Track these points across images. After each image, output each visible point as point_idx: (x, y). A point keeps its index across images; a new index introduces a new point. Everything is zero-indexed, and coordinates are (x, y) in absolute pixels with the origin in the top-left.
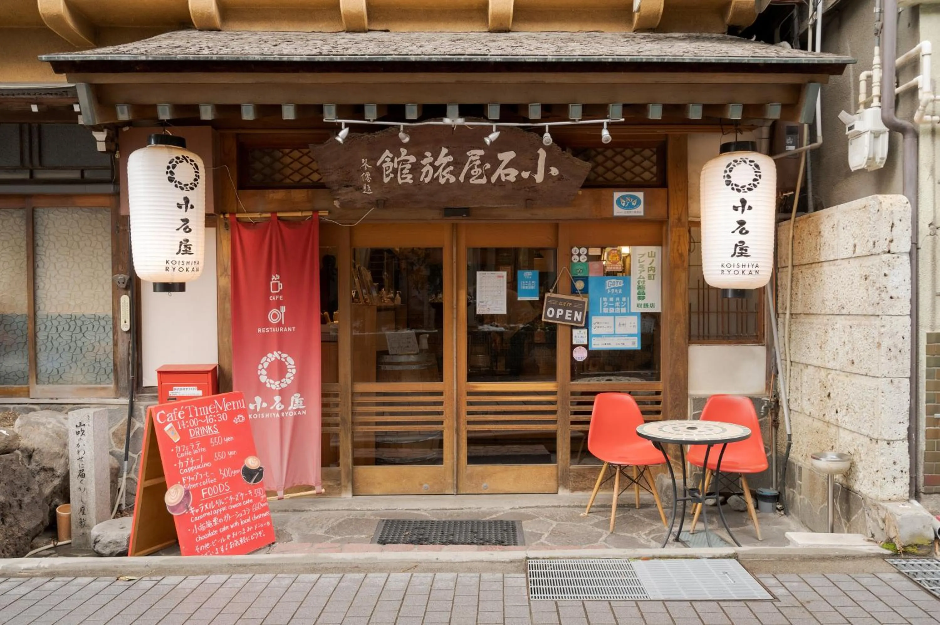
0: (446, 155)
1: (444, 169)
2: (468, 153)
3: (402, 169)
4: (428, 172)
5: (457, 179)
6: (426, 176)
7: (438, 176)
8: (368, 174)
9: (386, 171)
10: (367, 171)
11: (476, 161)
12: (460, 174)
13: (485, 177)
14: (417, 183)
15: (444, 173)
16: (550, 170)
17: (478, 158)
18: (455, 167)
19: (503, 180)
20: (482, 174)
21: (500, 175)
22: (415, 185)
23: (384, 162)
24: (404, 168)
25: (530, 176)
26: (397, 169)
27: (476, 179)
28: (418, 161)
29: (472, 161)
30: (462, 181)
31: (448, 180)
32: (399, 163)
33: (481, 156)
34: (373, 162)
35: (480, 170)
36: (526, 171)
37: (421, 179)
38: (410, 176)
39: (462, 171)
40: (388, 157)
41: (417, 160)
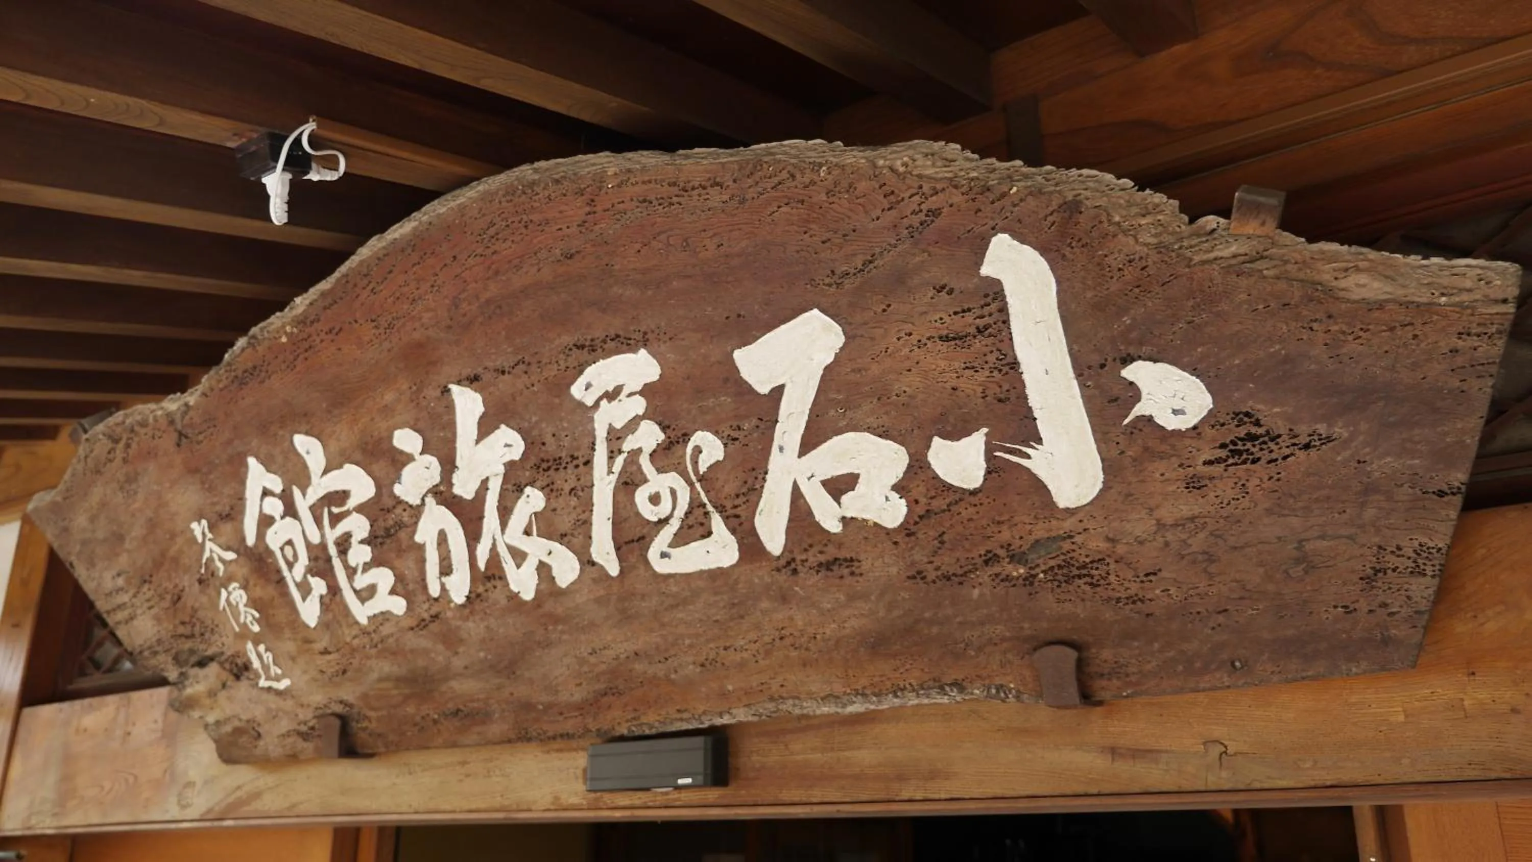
0: (485, 428)
1: (505, 512)
2: (577, 390)
3: (344, 544)
4: (442, 539)
5: (587, 562)
6: (446, 569)
7: (494, 558)
8: (237, 595)
9: (290, 565)
10: (229, 579)
11: (632, 425)
12: (585, 523)
13: (717, 522)
14: (424, 611)
15: (514, 534)
16: (1133, 393)
17: (639, 405)
18: (549, 489)
19: (834, 527)
20: (695, 505)
21: (797, 494)
22: (422, 625)
23: (266, 521)
24: (347, 537)
25: (994, 467)
26: (323, 546)
27: (680, 540)
28: (384, 486)
29: (616, 437)
30: (613, 569)
31: (543, 569)
32: (316, 510)
33: (647, 391)
34: (227, 528)
35: (673, 479)
36: (955, 433)
37: (434, 590)
38: (384, 578)
39: (588, 506)
40: (266, 493)
41: (378, 486)
